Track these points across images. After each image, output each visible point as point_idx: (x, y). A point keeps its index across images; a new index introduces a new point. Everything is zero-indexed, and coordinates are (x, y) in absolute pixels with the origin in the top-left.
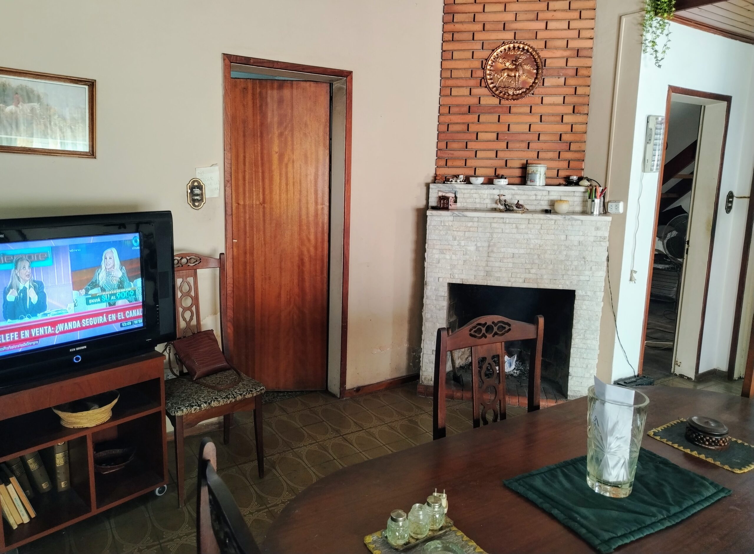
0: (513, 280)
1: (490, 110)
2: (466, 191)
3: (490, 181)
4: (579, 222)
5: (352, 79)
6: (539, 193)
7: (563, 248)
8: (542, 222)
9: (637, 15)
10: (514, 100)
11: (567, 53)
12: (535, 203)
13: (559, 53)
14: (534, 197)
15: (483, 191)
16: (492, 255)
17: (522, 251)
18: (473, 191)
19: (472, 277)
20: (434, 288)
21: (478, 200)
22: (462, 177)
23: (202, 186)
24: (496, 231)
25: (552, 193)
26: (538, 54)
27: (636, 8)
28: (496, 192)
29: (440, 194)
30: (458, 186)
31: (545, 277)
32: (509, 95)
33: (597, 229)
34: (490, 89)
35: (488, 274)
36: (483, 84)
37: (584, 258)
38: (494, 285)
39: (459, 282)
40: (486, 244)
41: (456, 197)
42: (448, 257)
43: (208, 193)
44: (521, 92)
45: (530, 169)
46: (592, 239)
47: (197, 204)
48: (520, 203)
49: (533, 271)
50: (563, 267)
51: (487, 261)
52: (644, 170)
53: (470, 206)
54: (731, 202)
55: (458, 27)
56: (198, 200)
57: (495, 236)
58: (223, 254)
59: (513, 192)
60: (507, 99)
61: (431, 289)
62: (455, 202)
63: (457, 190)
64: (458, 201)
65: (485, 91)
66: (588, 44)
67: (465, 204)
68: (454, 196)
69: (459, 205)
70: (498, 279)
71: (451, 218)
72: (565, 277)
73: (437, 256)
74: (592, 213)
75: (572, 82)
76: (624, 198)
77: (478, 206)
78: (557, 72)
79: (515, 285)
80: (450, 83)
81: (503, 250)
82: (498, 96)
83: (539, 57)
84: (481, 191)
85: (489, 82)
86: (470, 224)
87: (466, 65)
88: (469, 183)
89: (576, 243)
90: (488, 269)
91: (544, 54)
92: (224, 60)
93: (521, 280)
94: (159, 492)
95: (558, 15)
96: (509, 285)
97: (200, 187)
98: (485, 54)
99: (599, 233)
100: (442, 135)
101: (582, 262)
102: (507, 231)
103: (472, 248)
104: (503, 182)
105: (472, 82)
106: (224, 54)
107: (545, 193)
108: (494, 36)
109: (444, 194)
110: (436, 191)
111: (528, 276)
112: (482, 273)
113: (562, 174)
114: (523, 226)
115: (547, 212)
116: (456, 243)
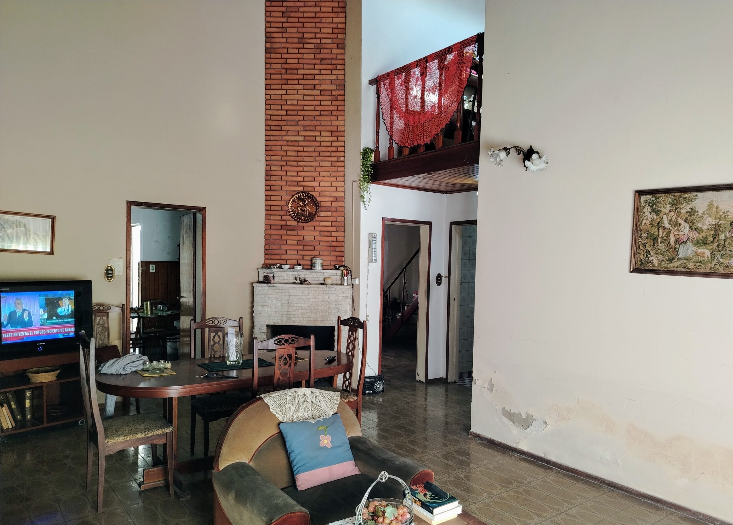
0: (302, 322)
1: (293, 228)
2: (279, 273)
3: (292, 268)
4: (334, 289)
5: (206, 211)
6: (318, 274)
7: (327, 303)
8: (315, 289)
9: (358, 182)
10: (305, 223)
11: (331, 199)
12: (317, 279)
13: (327, 199)
14: (316, 276)
15: (289, 273)
16: (290, 308)
17: (306, 305)
18: (283, 273)
19: (280, 321)
20: (259, 328)
21: (286, 278)
22: (278, 265)
23: (113, 269)
24: (292, 294)
25: (325, 274)
26: (316, 199)
27: (357, 179)
28: (296, 273)
29: (265, 274)
30: (274, 269)
31: (318, 319)
32: (302, 220)
33: (343, 292)
34: (292, 217)
35: (289, 318)
36: (288, 214)
37: (338, 308)
38: (292, 325)
39: (272, 324)
40: (287, 302)
41: (274, 276)
42: (266, 310)
43: (116, 273)
44: (308, 218)
45: (314, 260)
46: (341, 298)
47: (110, 279)
48: (306, 279)
49: (312, 316)
50: (327, 314)
51: (288, 311)
52: (369, 262)
53: (281, 281)
54: (441, 280)
55: (273, 183)
56: (110, 277)
57: (291, 297)
58: (124, 305)
59: (305, 273)
60: (302, 222)
61: (257, 328)
62: (274, 279)
63: (274, 272)
64: (275, 278)
65: (290, 218)
66: (342, 195)
67: (279, 280)
68: (272, 275)
69: (275, 280)
70: (294, 321)
71: (267, 288)
72: (329, 319)
73: (260, 309)
74: (344, 284)
75: (335, 214)
76: (358, 277)
77: (286, 281)
78: (327, 209)
79: (303, 325)
80: (270, 212)
81: (296, 305)
82: (296, 220)
83: (317, 201)
84: (287, 273)
85: (291, 213)
86: (277, 291)
87: (278, 203)
88: (282, 268)
89: (333, 300)
90: (288, 316)
91: (318, 199)
92: (127, 204)
93: (306, 322)
94: (81, 423)
95: (326, 179)
96: (300, 325)
97: (112, 270)
98: (288, 198)
99: (345, 295)
100: (267, 241)
101: (337, 311)
102: (297, 294)
103: (280, 304)
104: (299, 268)
105: (282, 213)
106: (127, 201)
107: (321, 274)
108: (292, 189)
109: (267, 275)
110: (263, 273)
111: (309, 319)
112: (285, 319)
113: (333, 263)
114: (306, 292)
115: (322, 284)
116: (270, 302)
